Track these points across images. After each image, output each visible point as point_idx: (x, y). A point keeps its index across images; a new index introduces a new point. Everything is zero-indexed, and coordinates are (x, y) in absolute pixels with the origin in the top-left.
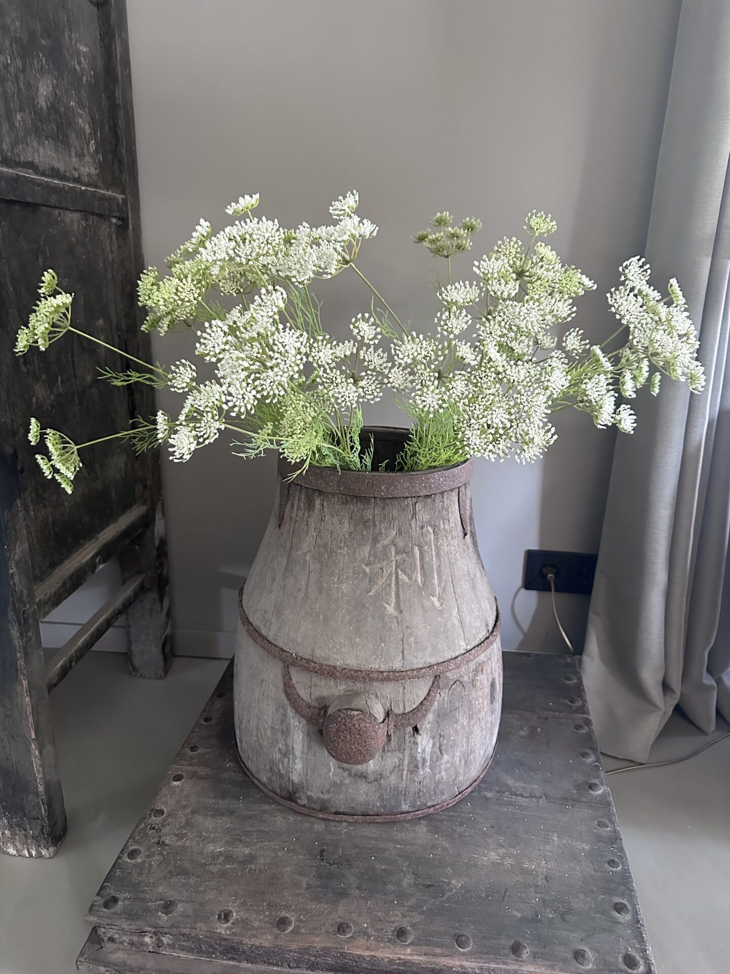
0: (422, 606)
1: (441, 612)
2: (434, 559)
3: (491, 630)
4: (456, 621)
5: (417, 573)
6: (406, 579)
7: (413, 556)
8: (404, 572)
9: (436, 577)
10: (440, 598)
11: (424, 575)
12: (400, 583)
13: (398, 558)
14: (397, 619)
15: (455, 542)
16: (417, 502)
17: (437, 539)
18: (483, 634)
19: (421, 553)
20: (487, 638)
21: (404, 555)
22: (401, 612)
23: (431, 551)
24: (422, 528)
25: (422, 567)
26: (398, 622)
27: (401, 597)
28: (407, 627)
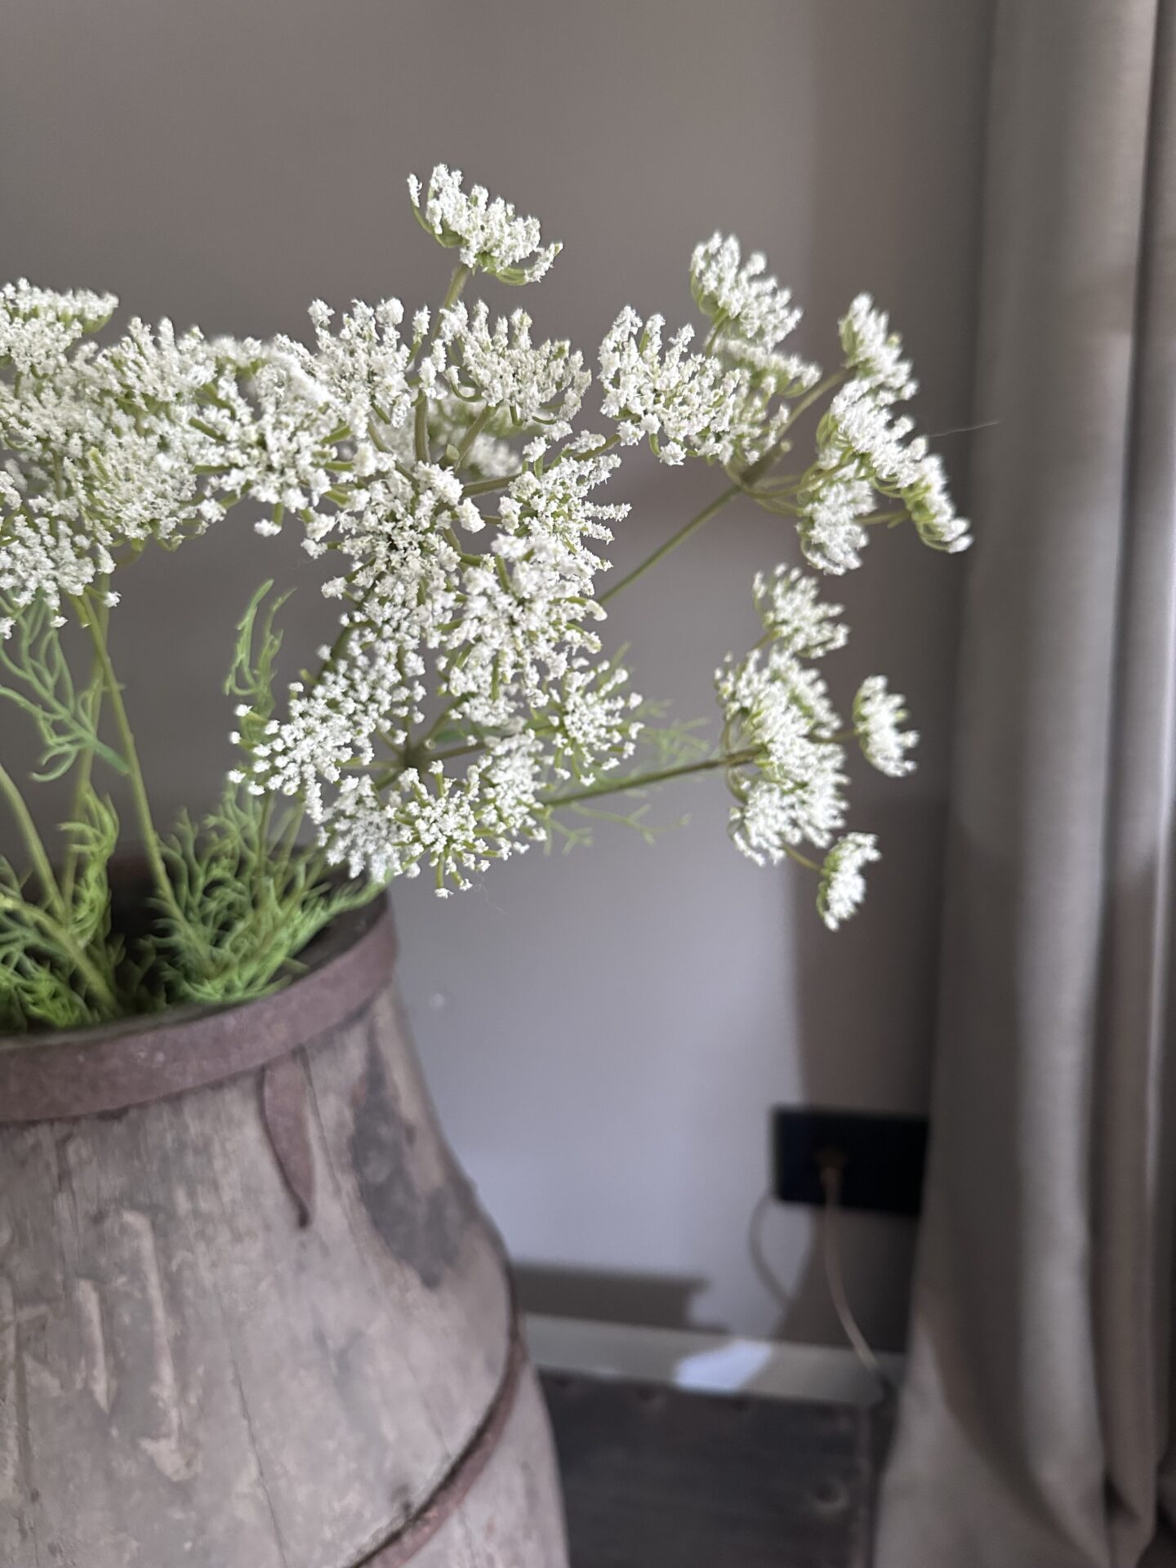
0: (110, 1476)
1: (182, 1491)
2: (159, 1313)
3: (419, 1497)
4: (246, 1512)
5: (91, 1365)
6: (52, 1384)
7: (75, 1313)
8: (42, 1359)
9: (166, 1371)
10: (187, 1439)
11: (118, 1369)
12: (32, 1400)
13: (27, 1313)
14: (21, 1521)
15: (254, 1250)
16: (68, 1137)
17: (164, 1251)
18: (380, 1521)
19: (102, 1300)
20: (394, 1538)
21: (43, 1309)
22: (35, 1496)
23: (144, 1289)
24: (98, 1218)
25: (111, 1348)
26: (23, 1532)
27: (35, 1449)
28: (53, 1550)
